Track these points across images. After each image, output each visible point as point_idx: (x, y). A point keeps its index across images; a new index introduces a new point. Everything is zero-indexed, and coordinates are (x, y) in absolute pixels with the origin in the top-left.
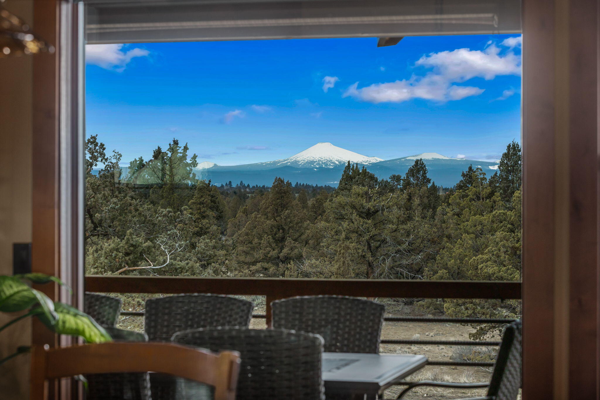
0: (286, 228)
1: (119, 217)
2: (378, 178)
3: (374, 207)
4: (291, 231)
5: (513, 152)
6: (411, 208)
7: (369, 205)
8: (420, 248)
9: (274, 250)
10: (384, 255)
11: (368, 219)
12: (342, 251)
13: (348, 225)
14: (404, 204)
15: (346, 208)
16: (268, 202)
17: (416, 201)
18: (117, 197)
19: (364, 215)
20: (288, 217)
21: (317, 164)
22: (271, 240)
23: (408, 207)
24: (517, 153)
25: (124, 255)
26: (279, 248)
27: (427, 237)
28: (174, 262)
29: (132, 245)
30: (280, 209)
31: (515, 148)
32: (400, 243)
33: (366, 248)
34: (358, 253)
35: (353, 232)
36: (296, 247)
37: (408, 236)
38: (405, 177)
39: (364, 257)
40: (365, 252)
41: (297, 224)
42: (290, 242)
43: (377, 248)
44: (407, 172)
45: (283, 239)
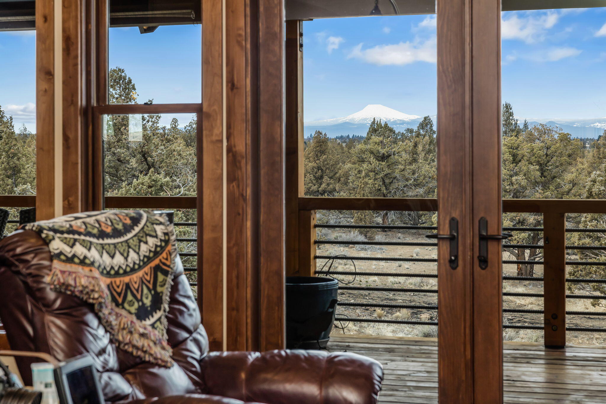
0: (324, 169)
1: (165, 160)
2: (396, 130)
3: (387, 152)
4: (327, 171)
5: (506, 109)
6: (416, 153)
7: (383, 151)
8: (423, 183)
9: (315, 186)
10: (395, 189)
11: (383, 161)
12: (363, 186)
13: (367, 166)
14: (411, 150)
15: (366, 153)
16: (310, 149)
17: (420, 148)
18: (164, 145)
19: (380, 159)
20: (325, 161)
21: (369, 121)
22: (312, 178)
23: (414, 153)
24: (509, 111)
25: (147, 188)
26: (318, 184)
27: (428, 175)
28: (187, 193)
29: (154, 181)
30: (319, 154)
31: (507, 106)
32: (407, 180)
33: (381, 183)
34: (375, 187)
35: (371, 171)
36: (331, 183)
37: (413, 174)
38: (417, 129)
39: (380, 190)
40: (381, 186)
41: (332, 165)
42: (327, 179)
43: (390, 183)
44: (418, 125)
45: (321, 177)
